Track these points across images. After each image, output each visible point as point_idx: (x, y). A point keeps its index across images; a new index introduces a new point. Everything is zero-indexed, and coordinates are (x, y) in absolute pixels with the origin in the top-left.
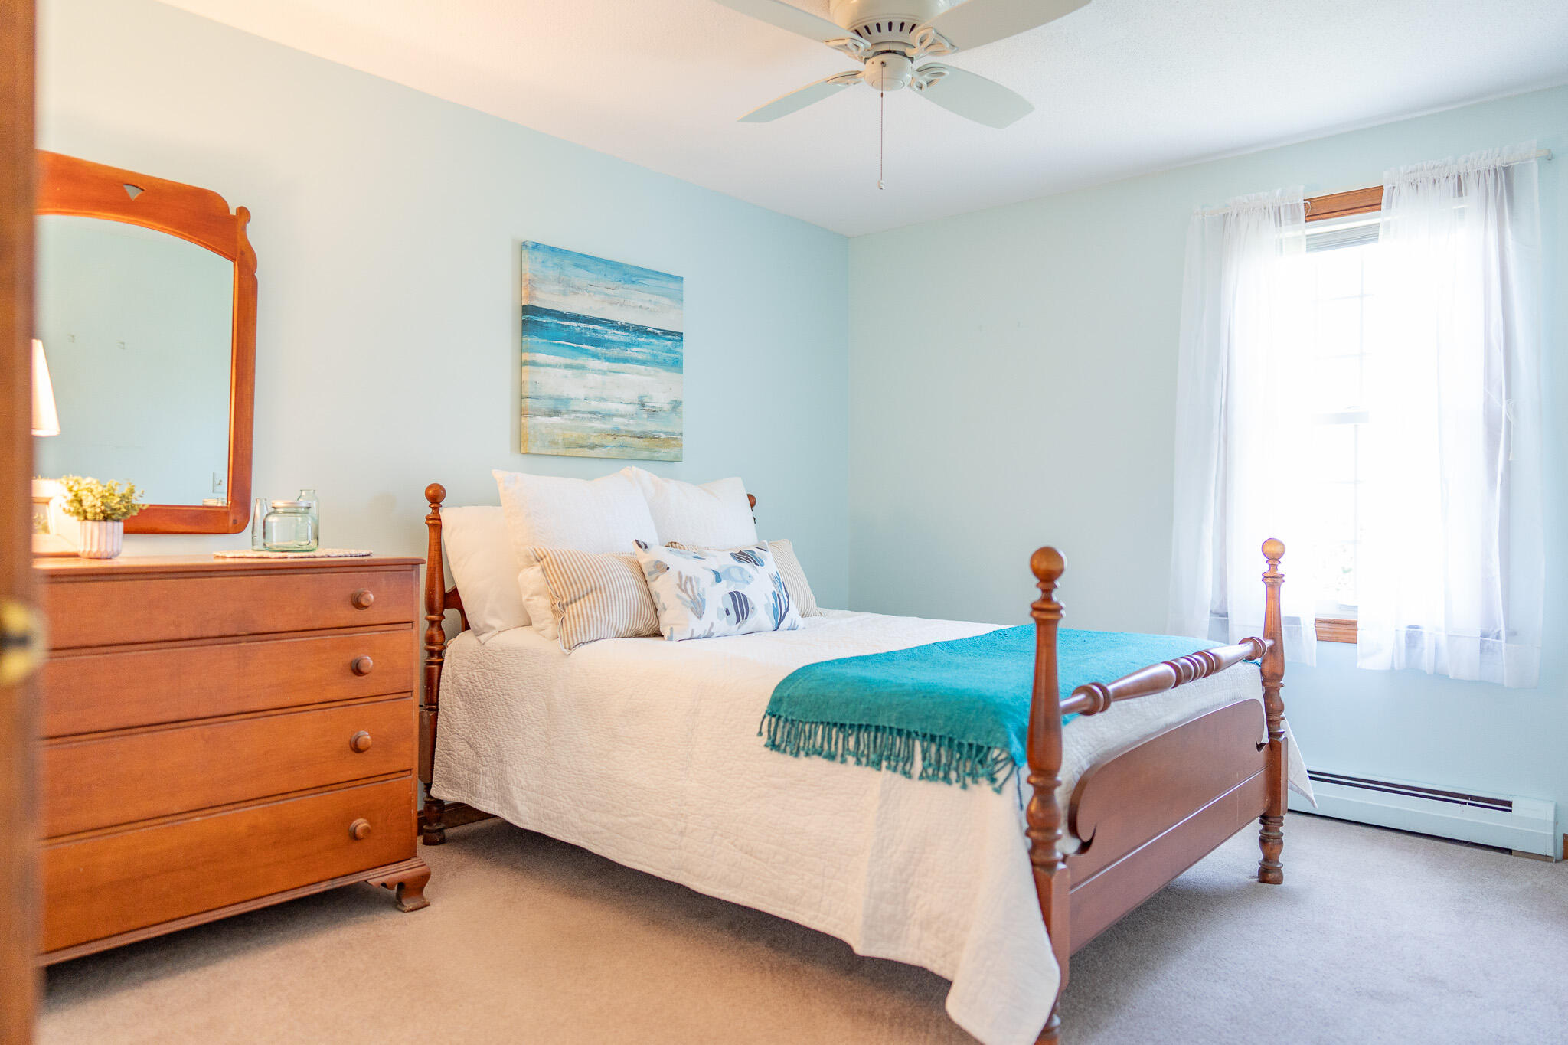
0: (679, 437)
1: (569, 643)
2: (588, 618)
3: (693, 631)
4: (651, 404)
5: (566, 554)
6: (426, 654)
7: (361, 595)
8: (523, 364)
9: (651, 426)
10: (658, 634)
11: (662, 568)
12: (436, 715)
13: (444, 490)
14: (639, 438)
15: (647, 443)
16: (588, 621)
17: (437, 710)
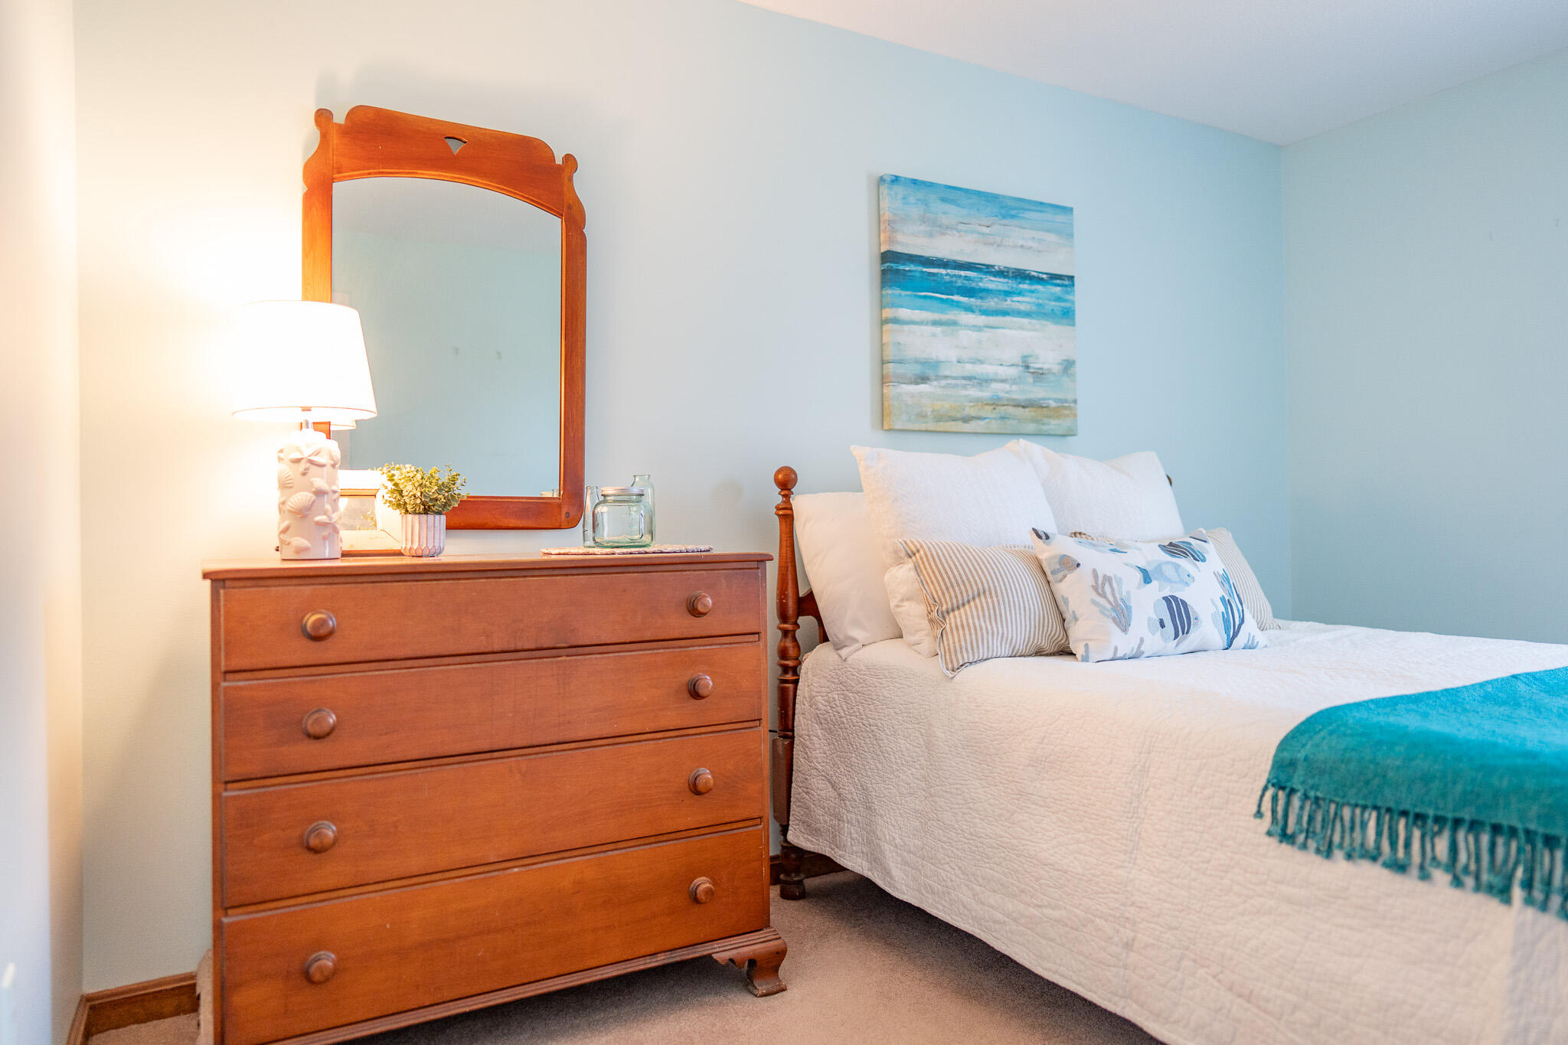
0: (1072, 405)
1: (952, 662)
2: (975, 630)
3: (1116, 649)
4: (1038, 366)
5: (945, 547)
6: (779, 670)
7: (697, 598)
8: (884, 322)
9: (1037, 392)
10: (1066, 652)
11: (1069, 564)
12: (792, 744)
13: (796, 475)
14: (1024, 407)
15: (1033, 414)
16: (976, 634)
17: (793, 737)
